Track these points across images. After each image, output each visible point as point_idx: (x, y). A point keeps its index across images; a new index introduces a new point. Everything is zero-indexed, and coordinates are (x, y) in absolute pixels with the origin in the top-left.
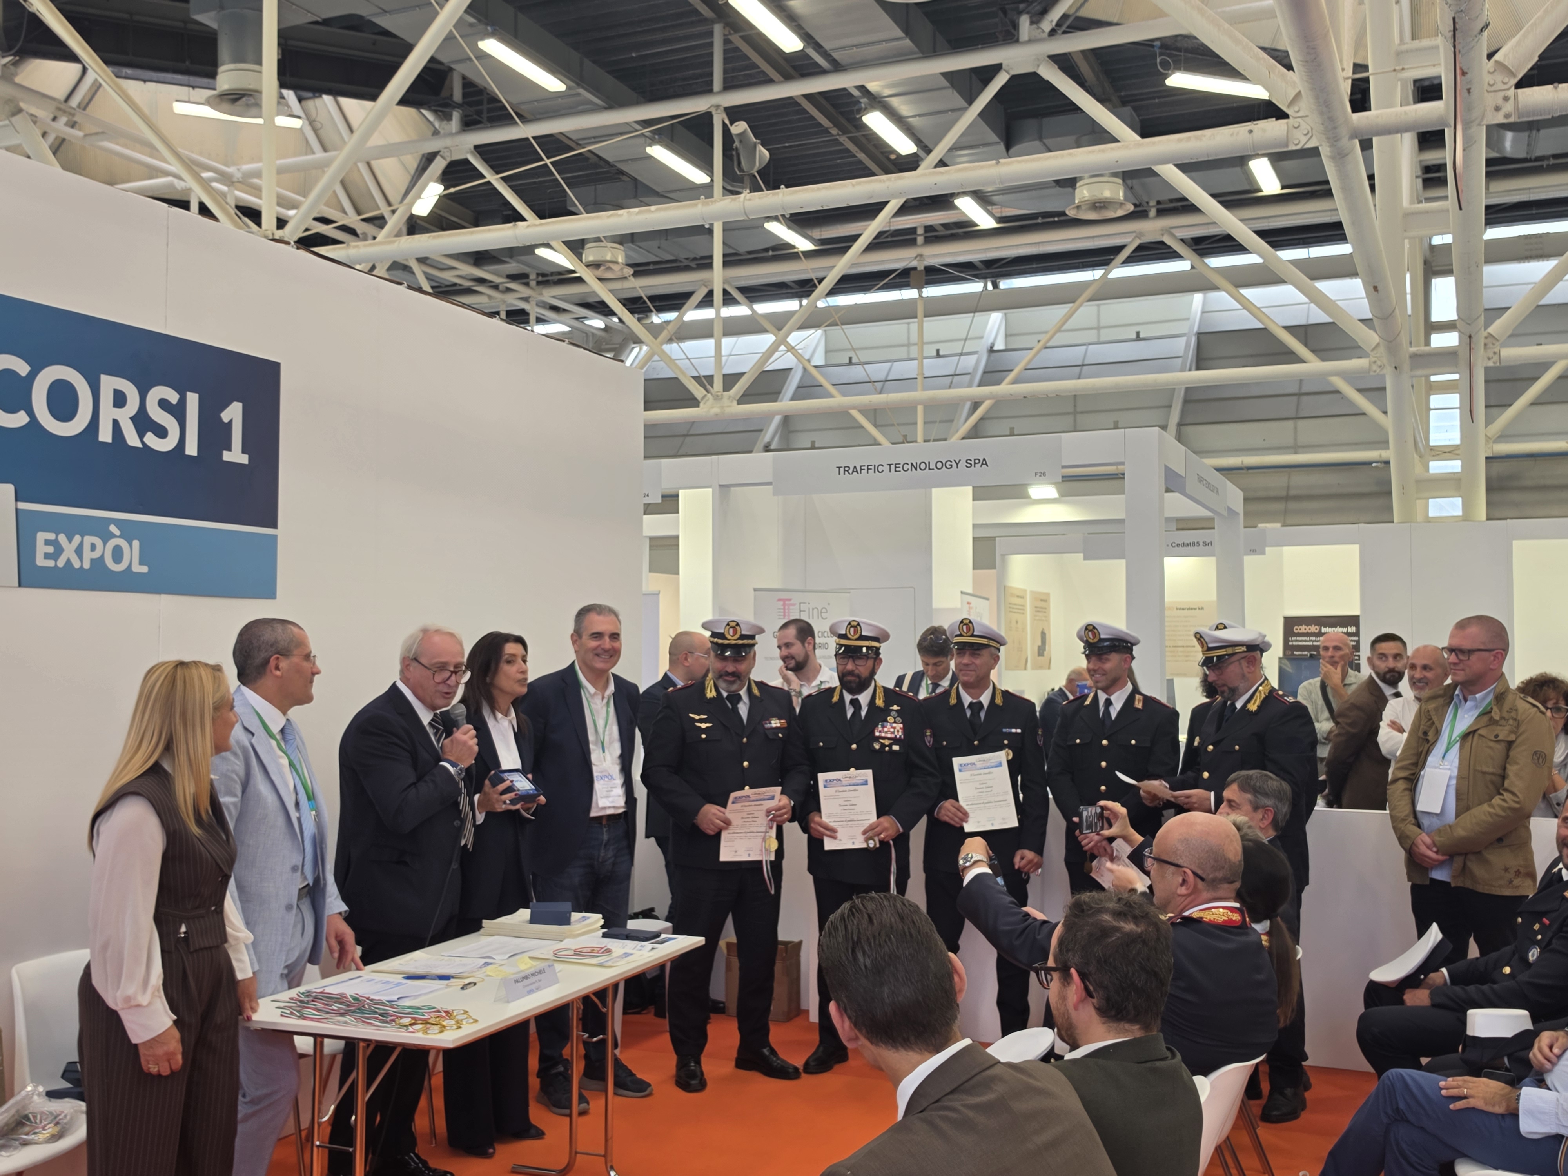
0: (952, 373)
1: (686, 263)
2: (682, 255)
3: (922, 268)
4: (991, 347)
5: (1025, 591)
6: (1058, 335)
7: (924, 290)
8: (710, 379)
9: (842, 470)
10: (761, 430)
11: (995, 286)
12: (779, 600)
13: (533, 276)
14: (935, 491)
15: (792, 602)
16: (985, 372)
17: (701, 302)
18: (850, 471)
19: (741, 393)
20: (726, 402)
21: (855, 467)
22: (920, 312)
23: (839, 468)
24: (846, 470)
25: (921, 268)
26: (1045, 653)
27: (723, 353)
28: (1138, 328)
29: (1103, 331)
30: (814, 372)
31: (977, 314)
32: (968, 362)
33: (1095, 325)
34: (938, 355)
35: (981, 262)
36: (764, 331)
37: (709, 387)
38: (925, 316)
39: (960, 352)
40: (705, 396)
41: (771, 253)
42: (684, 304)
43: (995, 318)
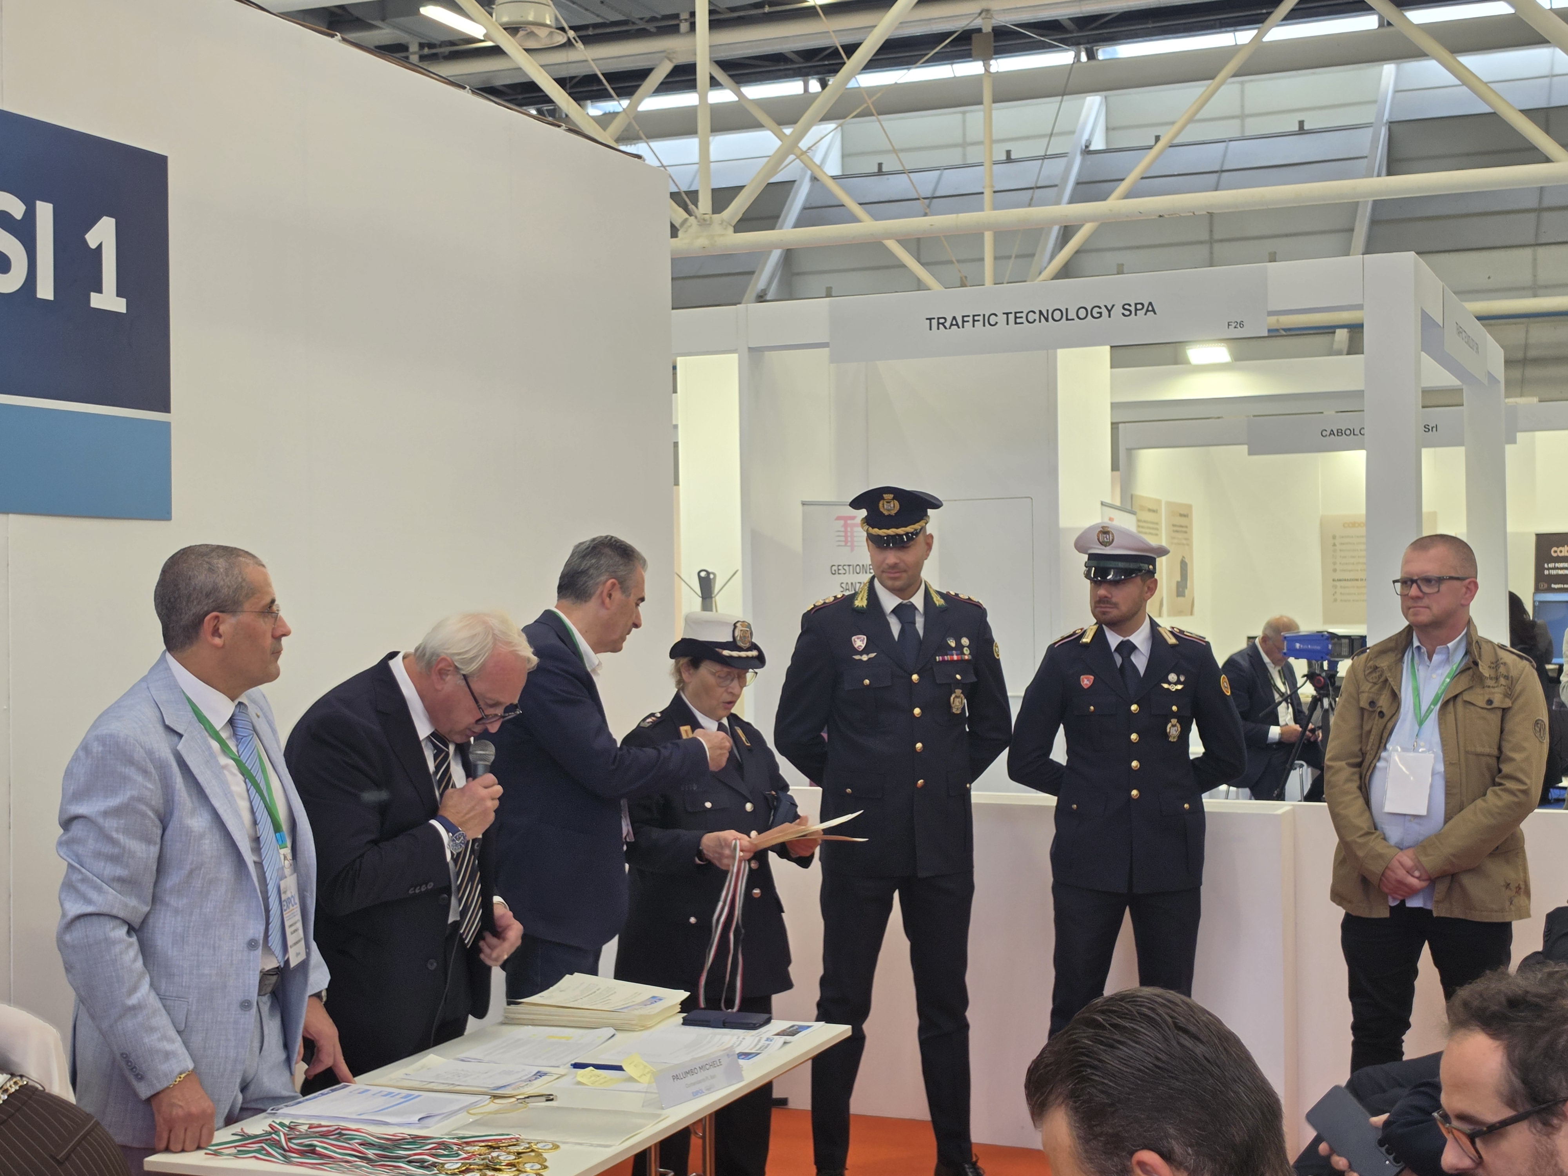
0: (1033, 185)
1: (642, 25)
2: (636, 14)
3: (990, 29)
4: (1087, 147)
5: (1159, 502)
6: (1190, 127)
7: (992, 62)
8: (693, 195)
9: (934, 322)
10: (752, 273)
11: (1091, 56)
12: (839, 518)
13: (414, 48)
14: (1061, 353)
16: (1078, 183)
17: (662, 83)
18: (947, 324)
19: (740, 216)
20: (717, 229)
21: (954, 318)
22: (987, 96)
23: (930, 319)
24: (941, 322)
25: (987, 29)
26: (1186, 591)
27: (713, 158)
28: (1300, 116)
29: (1248, 121)
30: (833, 186)
31: (1065, 97)
32: (1054, 168)
33: (1237, 111)
34: (1009, 159)
35: (1071, 19)
36: (757, 125)
37: (691, 207)
38: (995, 101)
39: (1043, 154)
40: (686, 220)
41: (767, 9)
42: (638, 86)
43: (1093, 103)
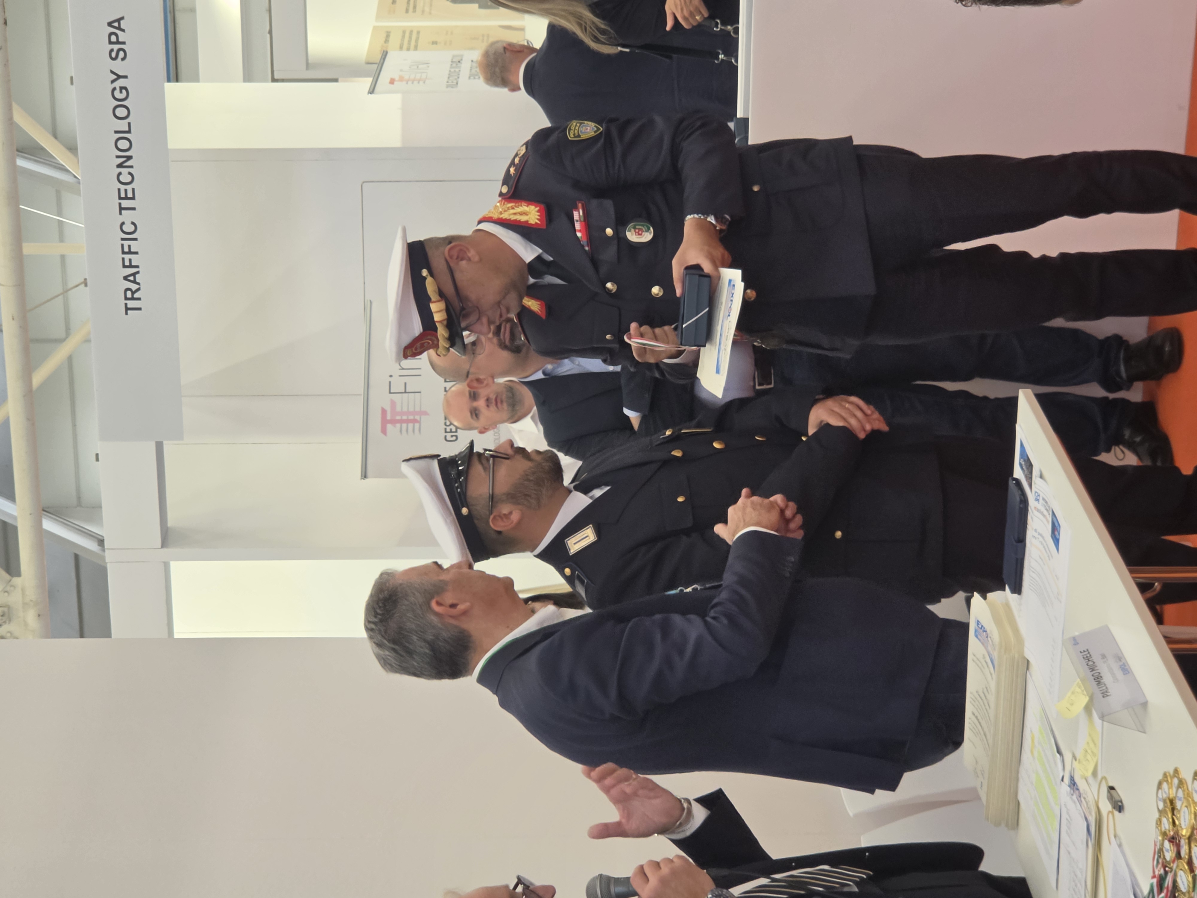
9: (131, 304)
12: (384, 431)
15: (388, 408)
18: (134, 287)
21: (126, 278)
23: (127, 309)
24: (131, 295)
